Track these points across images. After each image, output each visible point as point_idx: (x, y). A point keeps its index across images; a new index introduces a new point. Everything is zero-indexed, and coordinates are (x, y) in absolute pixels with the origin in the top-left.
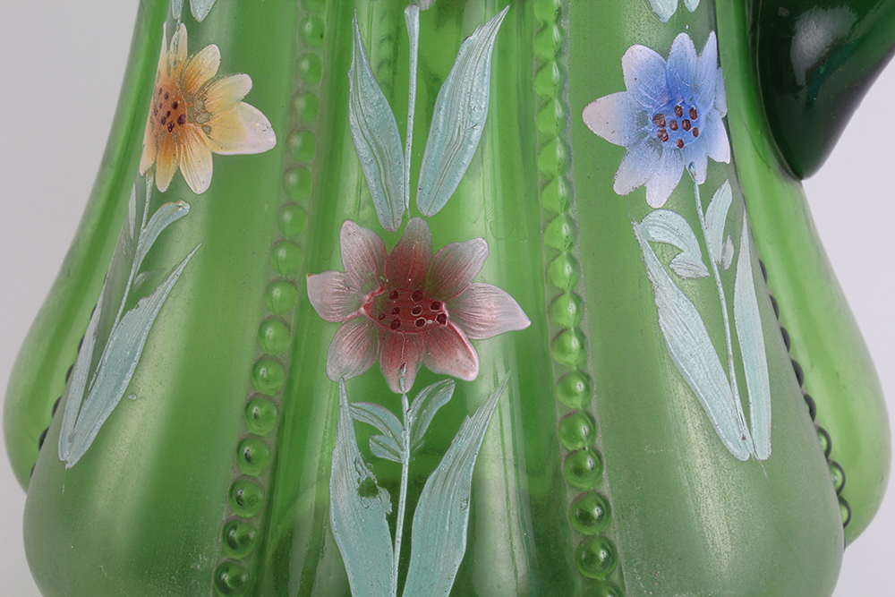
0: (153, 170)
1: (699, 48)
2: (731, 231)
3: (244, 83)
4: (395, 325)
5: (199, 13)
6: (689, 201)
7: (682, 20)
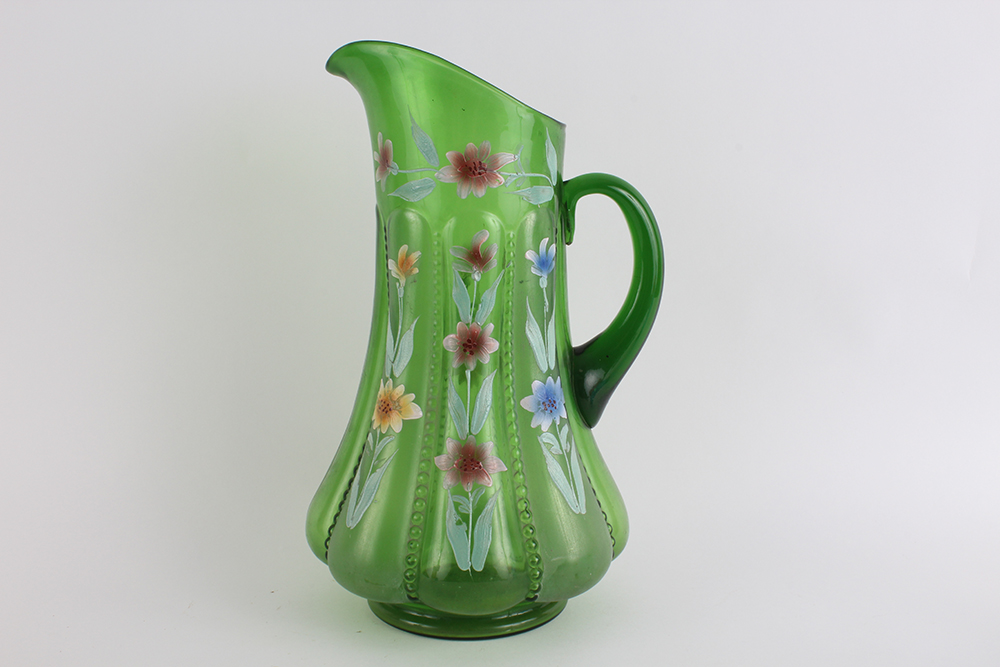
0: (380, 426)
1: (555, 381)
2: (569, 439)
3: (413, 396)
4: (465, 470)
5: (397, 375)
6: (555, 429)
7: (549, 372)
